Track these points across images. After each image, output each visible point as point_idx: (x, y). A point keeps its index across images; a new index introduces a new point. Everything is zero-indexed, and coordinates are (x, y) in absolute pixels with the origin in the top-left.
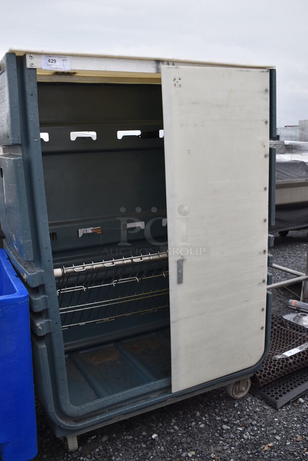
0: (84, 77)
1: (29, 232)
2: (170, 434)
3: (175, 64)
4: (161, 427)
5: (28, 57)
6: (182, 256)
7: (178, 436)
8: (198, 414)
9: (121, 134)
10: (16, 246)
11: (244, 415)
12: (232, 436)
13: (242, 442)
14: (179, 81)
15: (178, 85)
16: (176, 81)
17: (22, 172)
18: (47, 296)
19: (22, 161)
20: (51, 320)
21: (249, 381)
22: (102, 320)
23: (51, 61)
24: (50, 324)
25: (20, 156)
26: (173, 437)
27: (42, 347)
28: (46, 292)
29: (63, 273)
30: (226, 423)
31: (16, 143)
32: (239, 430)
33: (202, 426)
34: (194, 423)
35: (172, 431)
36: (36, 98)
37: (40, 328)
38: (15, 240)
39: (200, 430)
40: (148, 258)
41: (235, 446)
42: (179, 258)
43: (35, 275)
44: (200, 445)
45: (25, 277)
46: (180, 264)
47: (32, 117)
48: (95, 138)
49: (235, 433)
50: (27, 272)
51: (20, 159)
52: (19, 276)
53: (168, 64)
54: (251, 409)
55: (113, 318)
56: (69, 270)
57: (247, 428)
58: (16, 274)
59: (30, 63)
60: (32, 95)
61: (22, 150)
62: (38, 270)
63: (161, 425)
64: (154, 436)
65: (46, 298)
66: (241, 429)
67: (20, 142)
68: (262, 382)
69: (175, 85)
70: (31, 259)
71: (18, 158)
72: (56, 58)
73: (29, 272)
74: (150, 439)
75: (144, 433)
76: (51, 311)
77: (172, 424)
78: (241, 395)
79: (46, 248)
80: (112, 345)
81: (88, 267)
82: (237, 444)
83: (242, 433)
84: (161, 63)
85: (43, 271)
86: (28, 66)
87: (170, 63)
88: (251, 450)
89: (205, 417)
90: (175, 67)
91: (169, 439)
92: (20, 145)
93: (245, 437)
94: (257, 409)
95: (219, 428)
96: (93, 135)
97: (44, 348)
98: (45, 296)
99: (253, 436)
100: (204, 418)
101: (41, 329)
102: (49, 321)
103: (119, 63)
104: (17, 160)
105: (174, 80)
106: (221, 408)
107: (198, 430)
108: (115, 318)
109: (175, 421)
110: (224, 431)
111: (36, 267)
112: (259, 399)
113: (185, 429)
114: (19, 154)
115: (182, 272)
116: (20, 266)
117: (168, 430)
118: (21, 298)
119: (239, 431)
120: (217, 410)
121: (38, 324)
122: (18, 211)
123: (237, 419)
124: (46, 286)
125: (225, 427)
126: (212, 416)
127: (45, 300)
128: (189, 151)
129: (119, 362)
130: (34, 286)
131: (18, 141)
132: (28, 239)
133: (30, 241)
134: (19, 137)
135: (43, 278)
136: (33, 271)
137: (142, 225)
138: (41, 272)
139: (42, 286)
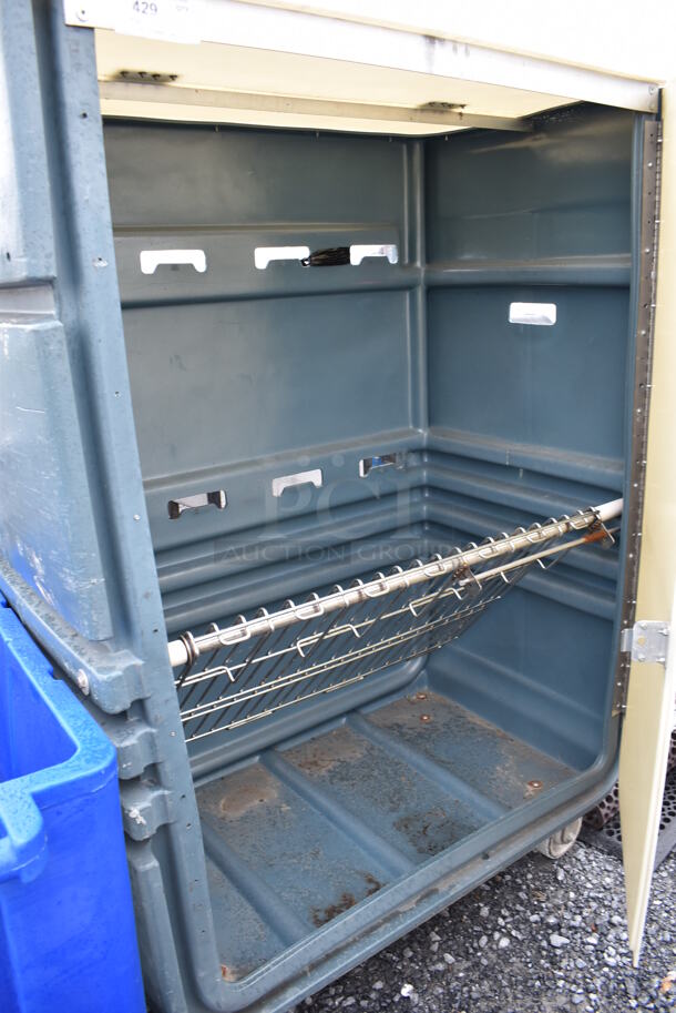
1: (94, 555)
2: (436, 975)
3: (472, 51)
4: (411, 959)
7: (458, 979)
8: (485, 911)
9: (264, 256)
10: (42, 584)
11: (587, 901)
12: (581, 963)
13: (606, 975)
17: (64, 369)
18: (154, 731)
19: (62, 336)
20: (166, 792)
23: (142, 7)
24: (165, 803)
25: (50, 317)
26: (448, 984)
27: (148, 866)
28: (151, 717)
29: (191, 655)
30: (557, 928)
31: (41, 273)
32: (589, 944)
33: (504, 943)
34: (484, 940)
35: (440, 967)
37: (141, 820)
38: (41, 571)
39: (504, 955)
41: (595, 991)
43: (119, 678)
44: (515, 998)
45: (83, 679)
47: (88, 188)
48: (201, 266)
49: (583, 954)
50: (88, 666)
51: (55, 329)
52: (59, 671)
53: (455, 50)
54: (595, 881)
57: (603, 935)
58: (48, 666)
60: (85, 115)
61: (58, 299)
62: (124, 662)
63: (411, 954)
64: (407, 990)
65: (151, 734)
66: (595, 941)
67: (53, 273)
70: (106, 633)
71: (49, 325)
73: (100, 670)
74: (396, 999)
75: (379, 985)
76: (167, 769)
77: (435, 947)
78: (564, 849)
79: (147, 596)
80: (256, 760)
81: (255, 627)
82: (598, 983)
83: (599, 950)
85: (139, 662)
86: (71, 18)
87: (460, 48)
88: (636, 998)
89: (504, 918)
91: (441, 991)
92: (48, 282)
93: (612, 961)
94: (608, 880)
95: (544, 944)
96: (197, 259)
97: (154, 867)
98: (148, 729)
99: (626, 955)
100: (501, 921)
101: (144, 822)
102: (163, 797)
104: (47, 331)
106: (528, 886)
107: (499, 956)
109: (438, 938)
110: (559, 952)
111: (117, 650)
112: (602, 852)
113: (467, 955)
114: (46, 317)
116: (62, 644)
117: (432, 968)
119: (592, 948)
120: (522, 895)
121: (135, 812)
122: (56, 492)
123: (575, 914)
124: (149, 702)
125: (557, 940)
126: (518, 912)
127: (151, 741)
129: (285, 808)
130: (118, 709)
131: (48, 268)
132: (94, 576)
133: (99, 581)
134: (48, 256)
135: (140, 683)
136: (111, 665)
137: (315, 477)
138: (134, 666)
139: (140, 705)
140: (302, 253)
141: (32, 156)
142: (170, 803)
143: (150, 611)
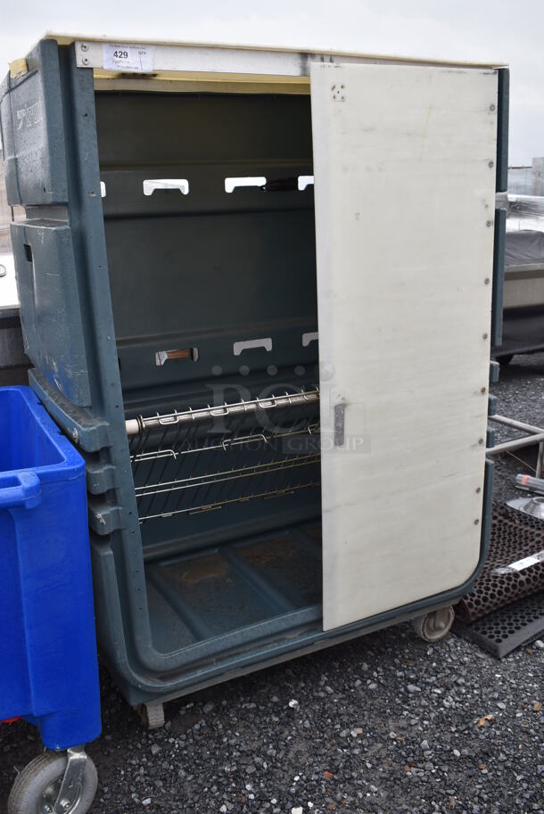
0: (171, 81)
1: (83, 356)
2: (319, 699)
3: (335, 59)
4: (302, 688)
5: (78, 47)
6: (343, 399)
7: (332, 702)
8: (365, 666)
9: (231, 184)
10: (58, 380)
11: (444, 669)
12: (424, 702)
13: (441, 713)
14: (342, 91)
15: (339, 97)
16: (336, 90)
17: (70, 251)
18: (114, 467)
19: (69, 234)
20: (120, 508)
21: (452, 612)
22: (201, 509)
23: (119, 55)
24: (118, 514)
25: (65, 223)
26: (324, 704)
27: (106, 553)
28: (113, 459)
29: (141, 428)
30: (414, 682)
31: (60, 200)
32: (435, 693)
33: (373, 686)
34: (358, 682)
35: (322, 694)
36: (93, 122)
37: (103, 521)
38: (56, 370)
39: (370, 693)
40: (283, 402)
41: (429, 720)
42: (338, 401)
43: (94, 431)
44: (370, 718)
45: (75, 434)
46: (340, 411)
47: (87, 154)
48: (186, 191)
49: (429, 698)
50: (78, 425)
51: (67, 230)
52: (63, 432)
53: (322, 60)
54: (455, 658)
55: (218, 505)
56: (150, 422)
57: (448, 689)
58: (58, 429)
59: (82, 58)
60: (86, 115)
61: (70, 213)
62: (98, 423)
63: (303, 685)
64: (292, 703)
65: (112, 469)
66: (439, 691)
67: (66, 200)
68: (474, 614)
69: (334, 97)
70: (87, 402)
71: (63, 228)
72: (128, 50)
73: (84, 426)
74: (285, 707)
75: (275, 699)
76: (121, 492)
77: (322, 683)
78: (438, 636)
79: (113, 385)
80: (216, 550)
81: (183, 417)
82: (433, 715)
83: (441, 697)
84: (309, 58)
85: (108, 424)
86: (80, 64)
87: (326, 58)
88: (457, 726)
89: (378, 672)
90: (335, 64)
91: (318, 707)
92: (65, 204)
93: (447, 704)
94: (466, 659)
95: (402, 690)
96: (183, 185)
97: (110, 555)
98: (110, 467)
99: (460, 702)
100: (375, 674)
101: (104, 523)
102: (118, 510)
103: (238, 57)
104: (62, 231)
105: (333, 88)
106: (403, 657)
107: (367, 694)
108: (222, 505)
109: (326, 679)
110: (410, 695)
111: (95, 417)
112: (468, 641)
113: (344, 691)
114: (64, 222)
115: (343, 426)
116: (66, 416)
117: (316, 694)
118: (74, 470)
119: (436, 695)
120: (397, 661)
121: (99, 515)
122: (63, 320)
123: (432, 676)
124: (112, 449)
125: (411, 687)
126: (390, 670)
127: (112, 474)
128: (358, 214)
129: (229, 580)
130: (93, 449)
131: (63, 198)
132: (82, 368)
133: (85, 371)
134: (64, 191)
135: (107, 437)
136: (90, 424)
137: (267, 344)
138: (103, 426)
139: (106, 450)
140: (260, 181)
141: (57, 139)
142: (121, 516)
143: (114, 394)
